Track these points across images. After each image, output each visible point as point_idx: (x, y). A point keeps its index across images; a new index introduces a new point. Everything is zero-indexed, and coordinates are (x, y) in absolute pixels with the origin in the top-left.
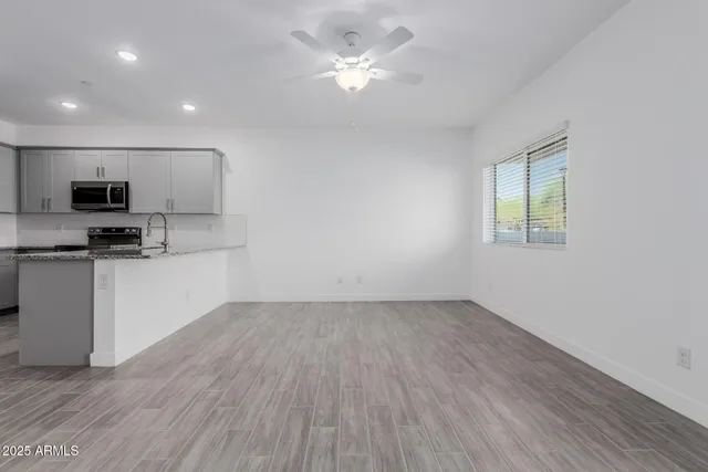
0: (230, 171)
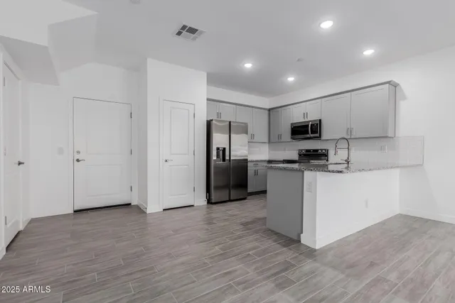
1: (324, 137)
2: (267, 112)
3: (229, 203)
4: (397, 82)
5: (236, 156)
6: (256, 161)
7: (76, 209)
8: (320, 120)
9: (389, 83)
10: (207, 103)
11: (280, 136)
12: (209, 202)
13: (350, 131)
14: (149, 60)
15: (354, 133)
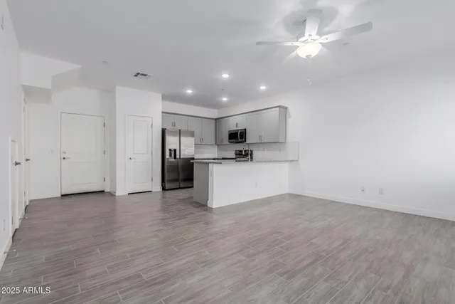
0: (290, 117)
1: (248, 141)
2: (214, 121)
3: (180, 190)
4: (286, 106)
5: (184, 155)
7: (63, 194)
8: (245, 129)
9: (279, 106)
10: (162, 116)
11: (222, 141)
12: (164, 189)
13: (261, 138)
14: (118, 87)
15: (263, 139)
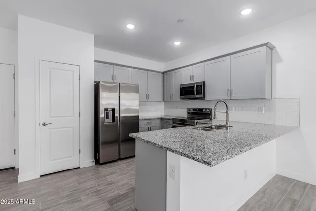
0: (280, 60)
1: (208, 97)
2: (161, 75)
4: (274, 45)
6: (149, 119)
8: (204, 82)
9: (266, 45)
11: (171, 97)
13: (229, 93)
14: (20, 16)
15: (233, 95)
